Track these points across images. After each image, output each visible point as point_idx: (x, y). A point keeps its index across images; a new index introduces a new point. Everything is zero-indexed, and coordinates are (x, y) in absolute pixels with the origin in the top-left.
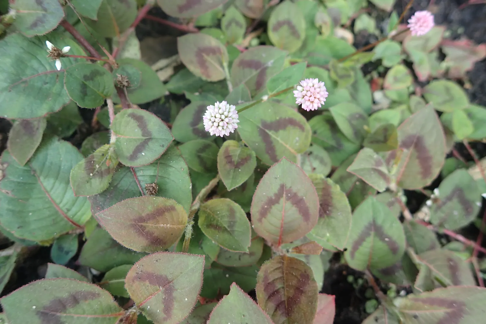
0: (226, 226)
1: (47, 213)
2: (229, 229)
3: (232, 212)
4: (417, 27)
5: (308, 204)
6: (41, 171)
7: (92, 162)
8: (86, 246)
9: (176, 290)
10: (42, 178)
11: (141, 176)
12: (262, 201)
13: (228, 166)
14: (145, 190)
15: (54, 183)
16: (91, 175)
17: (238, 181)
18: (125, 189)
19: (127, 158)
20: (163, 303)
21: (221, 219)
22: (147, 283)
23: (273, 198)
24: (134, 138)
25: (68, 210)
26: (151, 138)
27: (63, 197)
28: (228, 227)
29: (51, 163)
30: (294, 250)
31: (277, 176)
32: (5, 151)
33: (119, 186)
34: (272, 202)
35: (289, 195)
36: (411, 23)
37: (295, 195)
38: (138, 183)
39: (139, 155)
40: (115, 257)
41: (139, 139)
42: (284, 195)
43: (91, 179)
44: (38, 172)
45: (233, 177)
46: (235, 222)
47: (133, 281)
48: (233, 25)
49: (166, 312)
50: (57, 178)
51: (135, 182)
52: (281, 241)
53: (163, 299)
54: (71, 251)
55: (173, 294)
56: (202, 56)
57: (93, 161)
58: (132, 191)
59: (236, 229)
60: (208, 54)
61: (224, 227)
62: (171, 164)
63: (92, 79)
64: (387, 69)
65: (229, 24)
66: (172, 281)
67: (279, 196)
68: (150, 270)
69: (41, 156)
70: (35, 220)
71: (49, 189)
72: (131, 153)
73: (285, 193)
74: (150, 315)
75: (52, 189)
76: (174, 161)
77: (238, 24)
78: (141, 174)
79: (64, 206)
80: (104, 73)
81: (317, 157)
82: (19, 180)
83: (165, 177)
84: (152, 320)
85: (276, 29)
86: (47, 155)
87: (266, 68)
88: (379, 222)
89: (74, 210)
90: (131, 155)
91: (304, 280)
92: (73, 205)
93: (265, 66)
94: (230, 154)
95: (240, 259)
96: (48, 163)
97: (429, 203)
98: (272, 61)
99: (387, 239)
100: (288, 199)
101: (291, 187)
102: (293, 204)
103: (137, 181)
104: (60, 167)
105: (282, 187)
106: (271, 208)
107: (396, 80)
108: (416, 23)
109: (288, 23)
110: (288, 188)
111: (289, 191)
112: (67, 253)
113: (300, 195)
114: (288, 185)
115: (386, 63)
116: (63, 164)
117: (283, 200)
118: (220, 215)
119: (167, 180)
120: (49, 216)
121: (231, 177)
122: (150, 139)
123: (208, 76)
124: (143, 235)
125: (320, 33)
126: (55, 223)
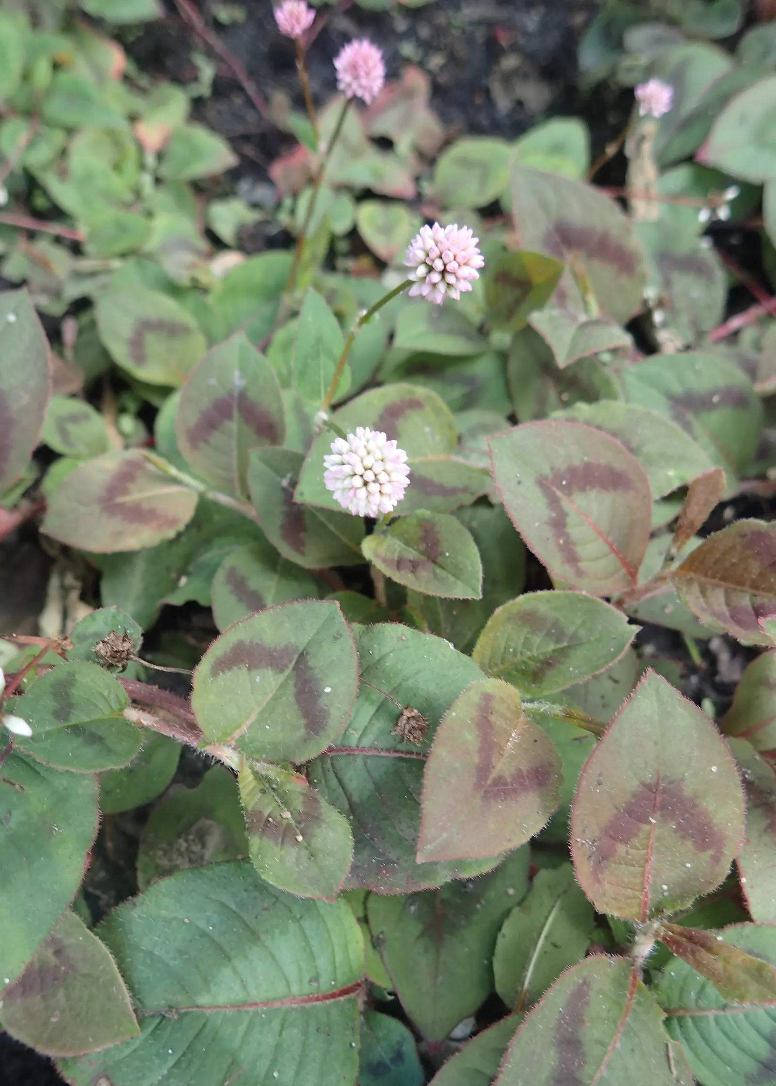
0: (552, 647)
1: (293, 1034)
2: (565, 644)
3: (529, 619)
4: (364, 82)
5: (602, 461)
6: (185, 989)
7: (270, 820)
8: (408, 1003)
9: (682, 780)
10: (204, 1000)
11: (360, 739)
12: (548, 539)
13: (424, 574)
14: (399, 747)
15: (235, 971)
16: (300, 838)
17: (470, 568)
18: (371, 786)
19: (305, 740)
20: (683, 837)
21: (530, 650)
22: (621, 849)
23: (554, 515)
24: (268, 699)
25: (316, 978)
26: (302, 654)
27: (280, 968)
28: (557, 641)
29: (181, 952)
30: (678, 544)
31: (517, 476)
32: (59, 1067)
33: (356, 798)
34: (559, 524)
35: (564, 483)
36: (349, 85)
37: (572, 471)
38: (376, 753)
39: (323, 702)
40: (466, 950)
41: (282, 686)
42: (559, 493)
43: (309, 845)
44: (180, 999)
45: (454, 575)
46: (556, 624)
47: (598, 881)
48: (71, 428)
49: (707, 840)
50: (228, 958)
51: (367, 757)
52: (632, 570)
53: (676, 831)
54: (400, 1044)
55: (685, 793)
56: (122, 505)
57: (269, 816)
58: (386, 773)
59: (571, 629)
60: (125, 492)
61: (554, 651)
62: (377, 657)
63: (71, 706)
64: (354, 234)
65: (64, 434)
66: (659, 778)
67: (554, 502)
68: (607, 814)
69: (142, 971)
70: (297, 1073)
71: (241, 996)
72: (303, 722)
73: (554, 489)
74: (682, 897)
75: (244, 984)
76: (372, 646)
77: (74, 419)
78: (357, 736)
79: (301, 982)
80: (72, 675)
81: (473, 433)
82: (171, 1062)
83: (400, 684)
84: (697, 896)
85: (140, 358)
86: (150, 954)
87: (242, 396)
88: (677, 389)
89: (323, 963)
90: (307, 726)
91: (762, 544)
92: (312, 956)
93: (236, 393)
94: (396, 558)
95: (616, 681)
96: (175, 963)
97: (658, 317)
98: (237, 373)
99: (716, 399)
100: (568, 490)
101: (552, 469)
102: (583, 489)
103: (370, 753)
104: (204, 934)
105: (542, 482)
106: (567, 535)
107: (386, 230)
108: (356, 77)
109: (146, 326)
110: (550, 477)
111: (557, 478)
112: (399, 1057)
113: (577, 462)
114: (546, 470)
115: (341, 226)
116: (202, 924)
117: (565, 504)
118: (519, 649)
119: (410, 683)
120: (305, 1033)
121: (452, 579)
122: (302, 656)
123: (173, 522)
124: (515, 791)
125: (205, 290)
126: (326, 1031)
